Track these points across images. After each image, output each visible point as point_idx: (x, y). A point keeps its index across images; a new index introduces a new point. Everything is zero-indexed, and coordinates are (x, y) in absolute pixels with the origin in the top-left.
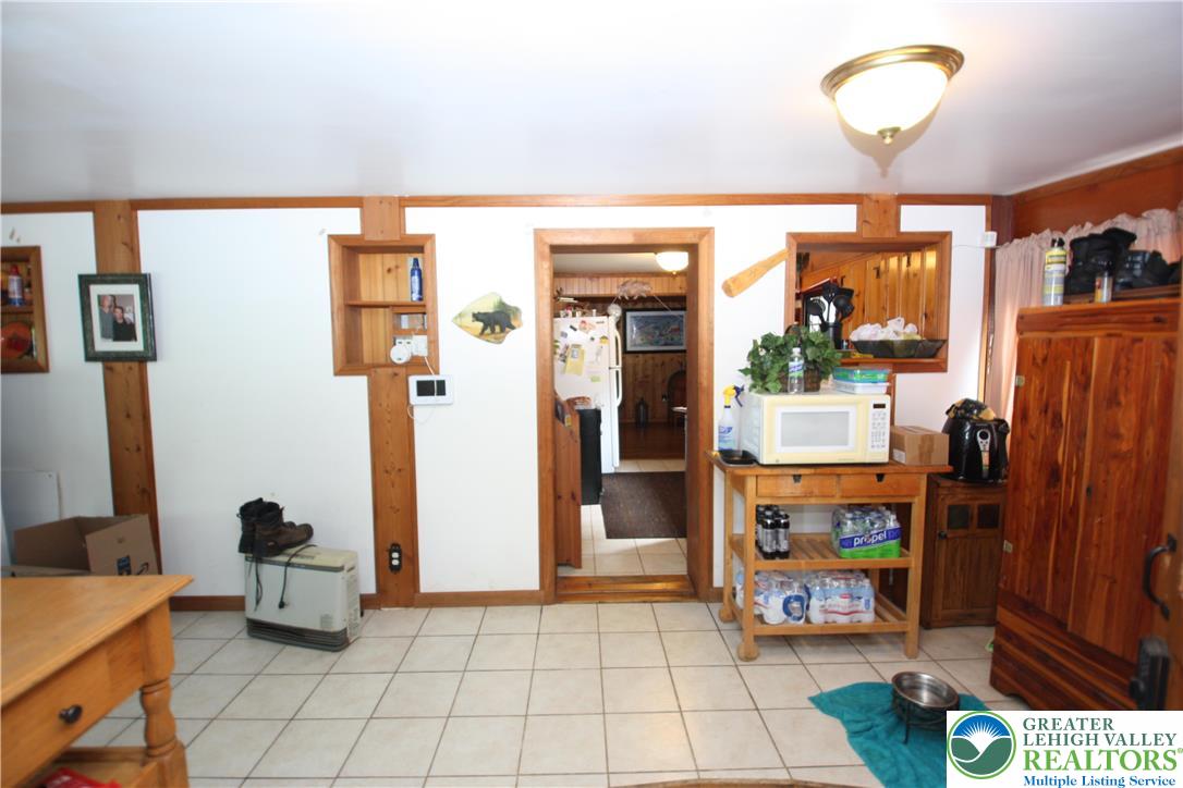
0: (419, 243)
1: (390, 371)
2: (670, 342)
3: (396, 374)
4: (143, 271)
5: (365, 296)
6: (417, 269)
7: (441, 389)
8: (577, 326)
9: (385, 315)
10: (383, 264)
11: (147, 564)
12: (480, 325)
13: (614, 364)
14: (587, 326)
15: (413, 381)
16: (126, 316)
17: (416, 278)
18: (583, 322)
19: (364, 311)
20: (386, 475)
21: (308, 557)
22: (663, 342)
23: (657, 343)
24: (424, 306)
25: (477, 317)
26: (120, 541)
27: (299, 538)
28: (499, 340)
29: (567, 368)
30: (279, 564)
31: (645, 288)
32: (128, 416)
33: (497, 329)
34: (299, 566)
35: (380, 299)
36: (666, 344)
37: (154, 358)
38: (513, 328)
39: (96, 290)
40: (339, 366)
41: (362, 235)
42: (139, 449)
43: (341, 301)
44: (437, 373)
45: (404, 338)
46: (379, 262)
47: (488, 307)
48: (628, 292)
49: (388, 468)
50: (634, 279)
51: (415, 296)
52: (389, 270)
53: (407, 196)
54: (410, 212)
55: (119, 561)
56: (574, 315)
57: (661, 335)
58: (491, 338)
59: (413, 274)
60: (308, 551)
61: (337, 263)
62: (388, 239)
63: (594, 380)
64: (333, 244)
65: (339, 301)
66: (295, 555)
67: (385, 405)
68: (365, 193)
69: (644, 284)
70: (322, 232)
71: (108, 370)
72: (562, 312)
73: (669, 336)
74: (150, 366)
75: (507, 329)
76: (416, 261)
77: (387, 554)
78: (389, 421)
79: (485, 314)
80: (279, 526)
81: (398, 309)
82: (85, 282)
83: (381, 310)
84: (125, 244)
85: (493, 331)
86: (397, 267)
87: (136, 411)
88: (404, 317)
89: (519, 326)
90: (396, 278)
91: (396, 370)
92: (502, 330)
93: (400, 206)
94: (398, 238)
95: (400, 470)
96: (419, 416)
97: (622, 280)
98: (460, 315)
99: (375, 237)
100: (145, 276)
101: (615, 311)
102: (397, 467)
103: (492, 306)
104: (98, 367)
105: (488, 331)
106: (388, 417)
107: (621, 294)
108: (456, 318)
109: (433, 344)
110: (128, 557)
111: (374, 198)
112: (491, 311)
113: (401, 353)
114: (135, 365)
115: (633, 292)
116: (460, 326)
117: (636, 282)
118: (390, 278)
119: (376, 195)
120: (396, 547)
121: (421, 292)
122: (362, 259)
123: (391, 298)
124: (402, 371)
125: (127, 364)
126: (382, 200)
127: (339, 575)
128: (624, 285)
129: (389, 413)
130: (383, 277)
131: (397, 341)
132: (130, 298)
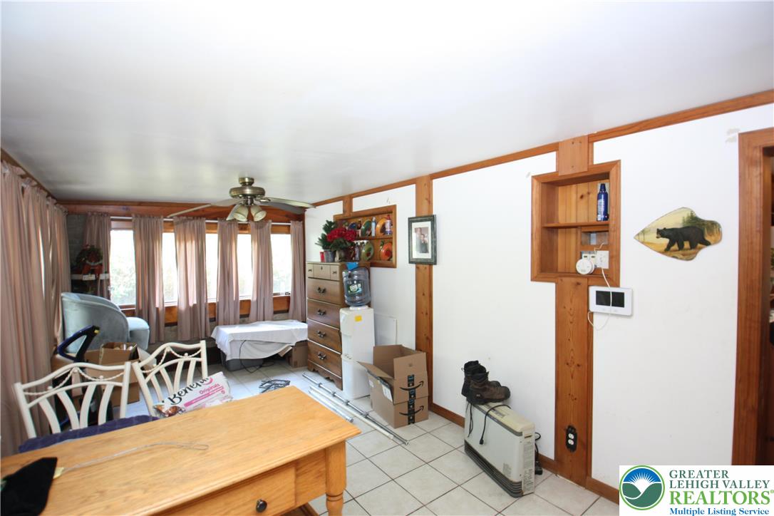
0: (605, 170)
1: (573, 280)
3: (578, 284)
4: (434, 214)
5: (562, 219)
6: (604, 193)
7: (618, 300)
9: (577, 233)
10: (577, 193)
11: (423, 382)
12: (666, 241)
15: (593, 290)
16: (425, 239)
17: (602, 201)
19: (560, 231)
20: (566, 366)
21: (500, 414)
24: (608, 225)
25: (662, 233)
26: (411, 365)
27: (498, 397)
28: (689, 257)
30: (483, 411)
32: (424, 294)
33: (687, 245)
34: (493, 419)
35: (572, 221)
37: (435, 264)
38: (707, 244)
39: (415, 225)
40: (535, 274)
41: (557, 172)
42: (427, 314)
43: (539, 225)
44: (617, 285)
45: (590, 253)
46: (573, 192)
47: (676, 222)
49: (569, 362)
51: (601, 217)
52: (582, 197)
53: (596, 132)
54: (598, 146)
55: (409, 377)
58: (679, 254)
59: (599, 198)
60: (503, 409)
61: (537, 196)
62: (578, 171)
64: (535, 182)
65: (537, 224)
66: (493, 409)
67: (568, 308)
68: (560, 139)
70: (528, 175)
71: (417, 268)
74: (434, 267)
75: (699, 245)
76: (603, 187)
77: (565, 433)
78: (571, 323)
79: (673, 230)
80: (484, 384)
81: (587, 229)
82: (411, 221)
83: (574, 230)
84: (427, 199)
85: (681, 247)
86: (589, 193)
87: (427, 293)
88: (593, 235)
89: (716, 242)
90: (588, 202)
91: (579, 280)
92: (693, 246)
93: (589, 142)
94: (586, 170)
95: (578, 365)
96: (598, 323)
98: (643, 232)
99: (568, 172)
100: (433, 216)
102: (576, 363)
103: (681, 221)
104: (414, 266)
105: (675, 247)
106: (570, 318)
108: (638, 235)
109: (615, 259)
110: (413, 376)
111: (567, 141)
112: (679, 226)
113: (584, 266)
114: (427, 266)
116: (643, 243)
118: (583, 203)
119: (570, 138)
120: (571, 429)
121: (606, 213)
122: (560, 190)
123: (582, 219)
124: (584, 281)
125: (425, 266)
126: (573, 141)
127: (518, 438)
129: (571, 315)
130: (577, 202)
131: (583, 255)
132: (427, 228)
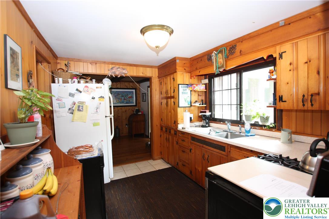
2: (128, 102)
8: (81, 89)
13: (108, 114)
14: (90, 90)
18: (86, 87)
22: (126, 102)
23: (123, 102)
29: (75, 118)
31: (124, 71)
36: (127, 103)
48: (114, 73)
50: (118, 66)
56: (79, 82)
57: (124, 99)
63: (95, 125)
69: (124, 69)
72: (70, 80)
73: (128, 99)
97: (111, 66)
101: (107, 83)
107: (110, 74)
115: (117, 73)
117: (119, 68)
128: (112, 69)
